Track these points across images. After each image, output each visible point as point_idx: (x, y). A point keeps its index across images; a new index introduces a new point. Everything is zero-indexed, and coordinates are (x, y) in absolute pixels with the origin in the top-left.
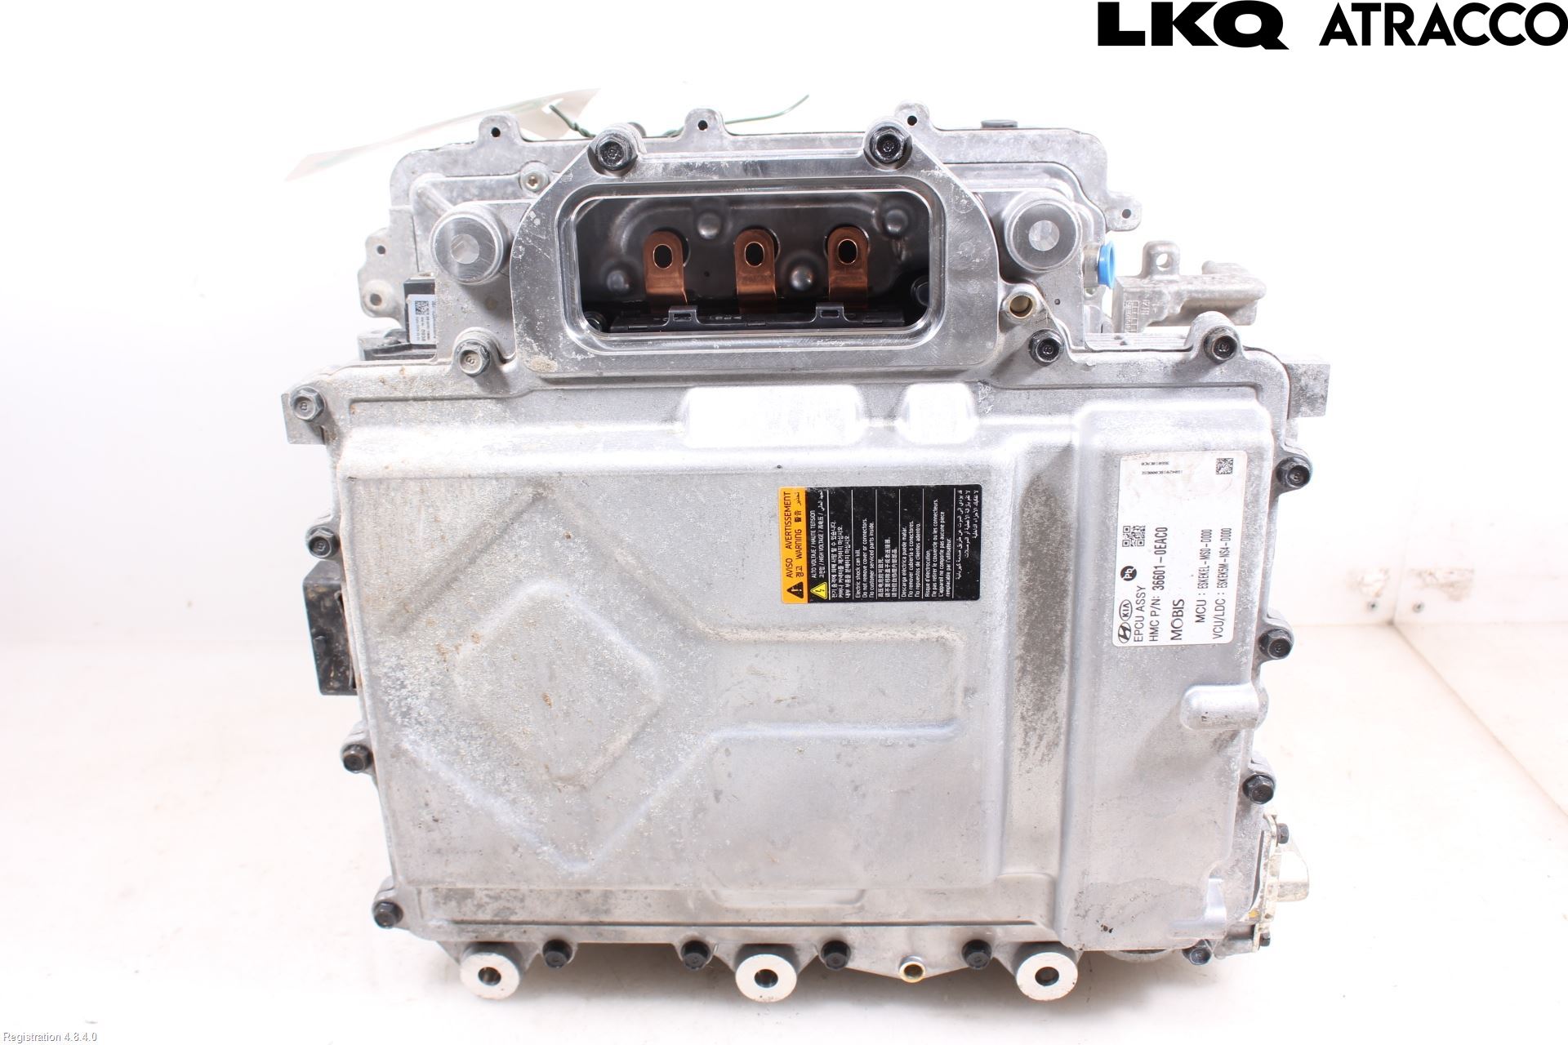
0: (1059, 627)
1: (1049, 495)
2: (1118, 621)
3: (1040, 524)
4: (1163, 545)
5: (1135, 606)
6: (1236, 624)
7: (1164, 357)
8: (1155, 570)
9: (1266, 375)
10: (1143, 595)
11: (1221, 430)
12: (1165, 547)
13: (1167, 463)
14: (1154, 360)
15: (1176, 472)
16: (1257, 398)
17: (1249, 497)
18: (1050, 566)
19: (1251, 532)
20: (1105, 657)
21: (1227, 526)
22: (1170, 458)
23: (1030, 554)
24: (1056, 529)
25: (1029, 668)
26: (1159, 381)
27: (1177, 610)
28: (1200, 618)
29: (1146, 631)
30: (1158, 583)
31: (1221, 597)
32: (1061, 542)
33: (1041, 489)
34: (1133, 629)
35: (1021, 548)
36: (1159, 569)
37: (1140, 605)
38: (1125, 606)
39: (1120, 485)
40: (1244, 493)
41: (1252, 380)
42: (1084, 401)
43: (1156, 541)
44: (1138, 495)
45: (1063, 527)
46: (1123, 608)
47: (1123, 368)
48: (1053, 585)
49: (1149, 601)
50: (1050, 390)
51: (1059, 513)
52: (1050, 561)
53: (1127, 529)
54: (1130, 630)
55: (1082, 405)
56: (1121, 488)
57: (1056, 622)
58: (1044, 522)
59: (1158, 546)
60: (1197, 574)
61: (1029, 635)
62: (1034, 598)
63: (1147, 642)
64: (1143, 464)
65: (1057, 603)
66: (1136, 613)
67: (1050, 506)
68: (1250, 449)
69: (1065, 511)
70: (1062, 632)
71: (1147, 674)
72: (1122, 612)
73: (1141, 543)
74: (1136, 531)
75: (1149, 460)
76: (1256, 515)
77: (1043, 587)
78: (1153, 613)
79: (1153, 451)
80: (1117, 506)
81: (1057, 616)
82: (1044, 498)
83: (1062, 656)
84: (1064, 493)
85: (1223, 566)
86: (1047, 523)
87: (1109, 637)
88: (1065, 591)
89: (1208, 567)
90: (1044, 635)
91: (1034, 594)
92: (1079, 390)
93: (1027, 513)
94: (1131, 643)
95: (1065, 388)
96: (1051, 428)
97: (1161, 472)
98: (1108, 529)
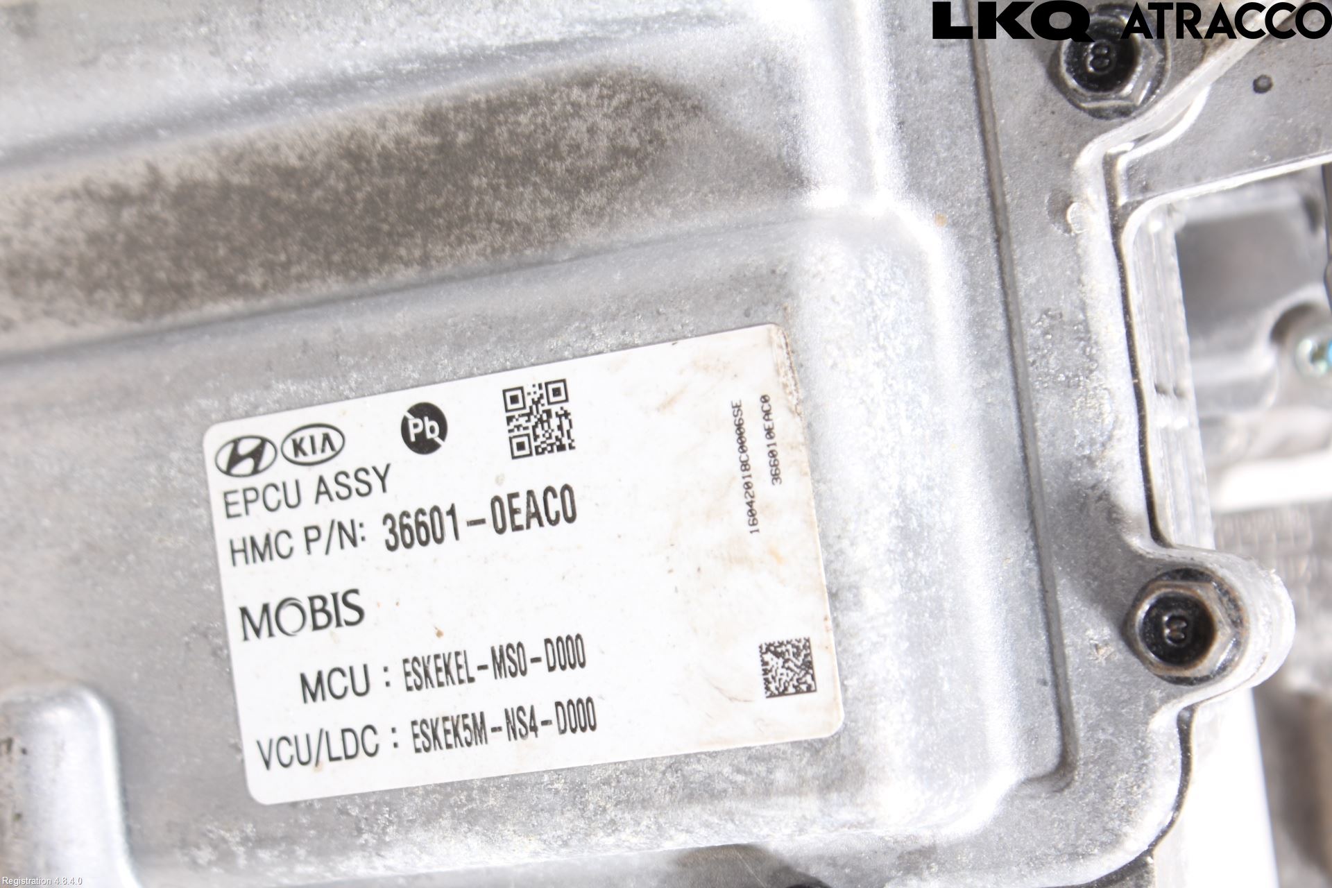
0: (257, 279)
1: (646, 156)
2: (276, 426)
3: (556, 147)
4: (520, 519)
5: (328, 471)
6: (309, 805)
7: (1125, 451)
8: (445, 508)
9: (1106, 792)
10: (364, 489)
11: (905, 645)
12: (517, 528)
13: (776, 477)
14: (1109, 419)
15: (752, 513)
16: (1029, 781)
17: (698, 770)
18: (433, 210)
19: (593, 798)
20: (168, 413)
21: (602, 713)
22: (795, 483)
23: (462, 137)
24: (546, 202)
25: (128, 215)
26: (1047, 450)
27: (330, 607)
28: (314, 688)
29: (258, 523)
30: (404, 527)
31: (385, 738)
32: (507, 226)
33: (661, 125)
34: (259, 481)
35: (476, 105)
36: (448, 520)
37: (333, 488)
38: (326, 438)
39: (694, 340)
40: (711, 749)
41: (1084, 751)
42: (955, 224)
43: (530, 493)
44: (668, 404)
45: (553, 223)
46: (318, 434)
47: (1073, 323)
48: (378, 230)
49: (344, 511)
50: (974, 112)
51: (594, 199)
52: (448, 206)
53: (557, 392)
54: (255, 471)
55: (938, 218)
56: (681, 343)
57: (269, 267)
58: (562, 159)
59: (516, 503)
60: (444, 647)
61: (225, 189)
62: (332, 181)
63: (228, 532)
64: (765, 399)
65: (327, 255)
66: (309, 479)
67: (612, 168)
68: (854, 742)
69: (601, 216)
70: (246, 290)
71: (131, 558)
72: (306, 434)
73: (521, 446)
74: (554, 422)
75: (780, 418)
76: (645, 803)
77: (369, 200)
78: (313, 534)
79: (809, 426)
80: (624, 347)
81: (287, 265)
82: (634, 142)
83: (174, 307)
84: (659, 202)
85: (479, 729)
86: (559, 168)
87: (228, 410)
88: (365, 272)
89: (471, 680)
90: (227, 238)
91: (347, 179)
92: (986, 203)
93: (584, 100)
94: (218, 483)
95: (986, 154)
96: (857, 131)
97: (745, 465)
98: (554, 333)
